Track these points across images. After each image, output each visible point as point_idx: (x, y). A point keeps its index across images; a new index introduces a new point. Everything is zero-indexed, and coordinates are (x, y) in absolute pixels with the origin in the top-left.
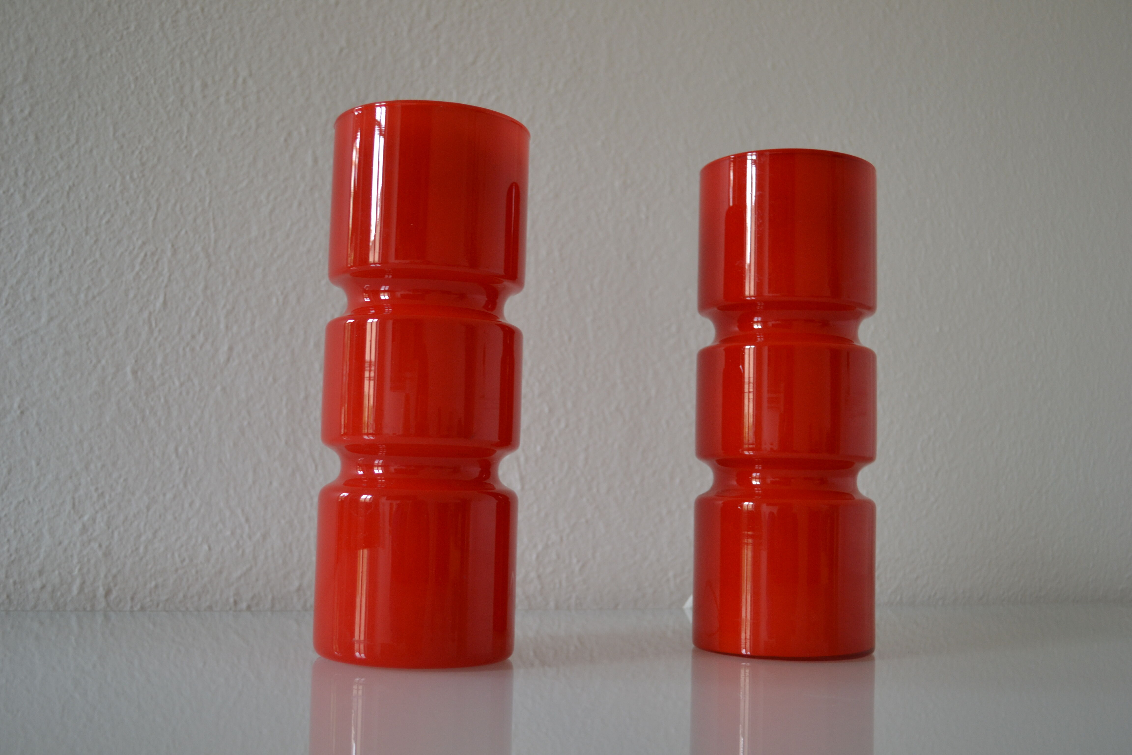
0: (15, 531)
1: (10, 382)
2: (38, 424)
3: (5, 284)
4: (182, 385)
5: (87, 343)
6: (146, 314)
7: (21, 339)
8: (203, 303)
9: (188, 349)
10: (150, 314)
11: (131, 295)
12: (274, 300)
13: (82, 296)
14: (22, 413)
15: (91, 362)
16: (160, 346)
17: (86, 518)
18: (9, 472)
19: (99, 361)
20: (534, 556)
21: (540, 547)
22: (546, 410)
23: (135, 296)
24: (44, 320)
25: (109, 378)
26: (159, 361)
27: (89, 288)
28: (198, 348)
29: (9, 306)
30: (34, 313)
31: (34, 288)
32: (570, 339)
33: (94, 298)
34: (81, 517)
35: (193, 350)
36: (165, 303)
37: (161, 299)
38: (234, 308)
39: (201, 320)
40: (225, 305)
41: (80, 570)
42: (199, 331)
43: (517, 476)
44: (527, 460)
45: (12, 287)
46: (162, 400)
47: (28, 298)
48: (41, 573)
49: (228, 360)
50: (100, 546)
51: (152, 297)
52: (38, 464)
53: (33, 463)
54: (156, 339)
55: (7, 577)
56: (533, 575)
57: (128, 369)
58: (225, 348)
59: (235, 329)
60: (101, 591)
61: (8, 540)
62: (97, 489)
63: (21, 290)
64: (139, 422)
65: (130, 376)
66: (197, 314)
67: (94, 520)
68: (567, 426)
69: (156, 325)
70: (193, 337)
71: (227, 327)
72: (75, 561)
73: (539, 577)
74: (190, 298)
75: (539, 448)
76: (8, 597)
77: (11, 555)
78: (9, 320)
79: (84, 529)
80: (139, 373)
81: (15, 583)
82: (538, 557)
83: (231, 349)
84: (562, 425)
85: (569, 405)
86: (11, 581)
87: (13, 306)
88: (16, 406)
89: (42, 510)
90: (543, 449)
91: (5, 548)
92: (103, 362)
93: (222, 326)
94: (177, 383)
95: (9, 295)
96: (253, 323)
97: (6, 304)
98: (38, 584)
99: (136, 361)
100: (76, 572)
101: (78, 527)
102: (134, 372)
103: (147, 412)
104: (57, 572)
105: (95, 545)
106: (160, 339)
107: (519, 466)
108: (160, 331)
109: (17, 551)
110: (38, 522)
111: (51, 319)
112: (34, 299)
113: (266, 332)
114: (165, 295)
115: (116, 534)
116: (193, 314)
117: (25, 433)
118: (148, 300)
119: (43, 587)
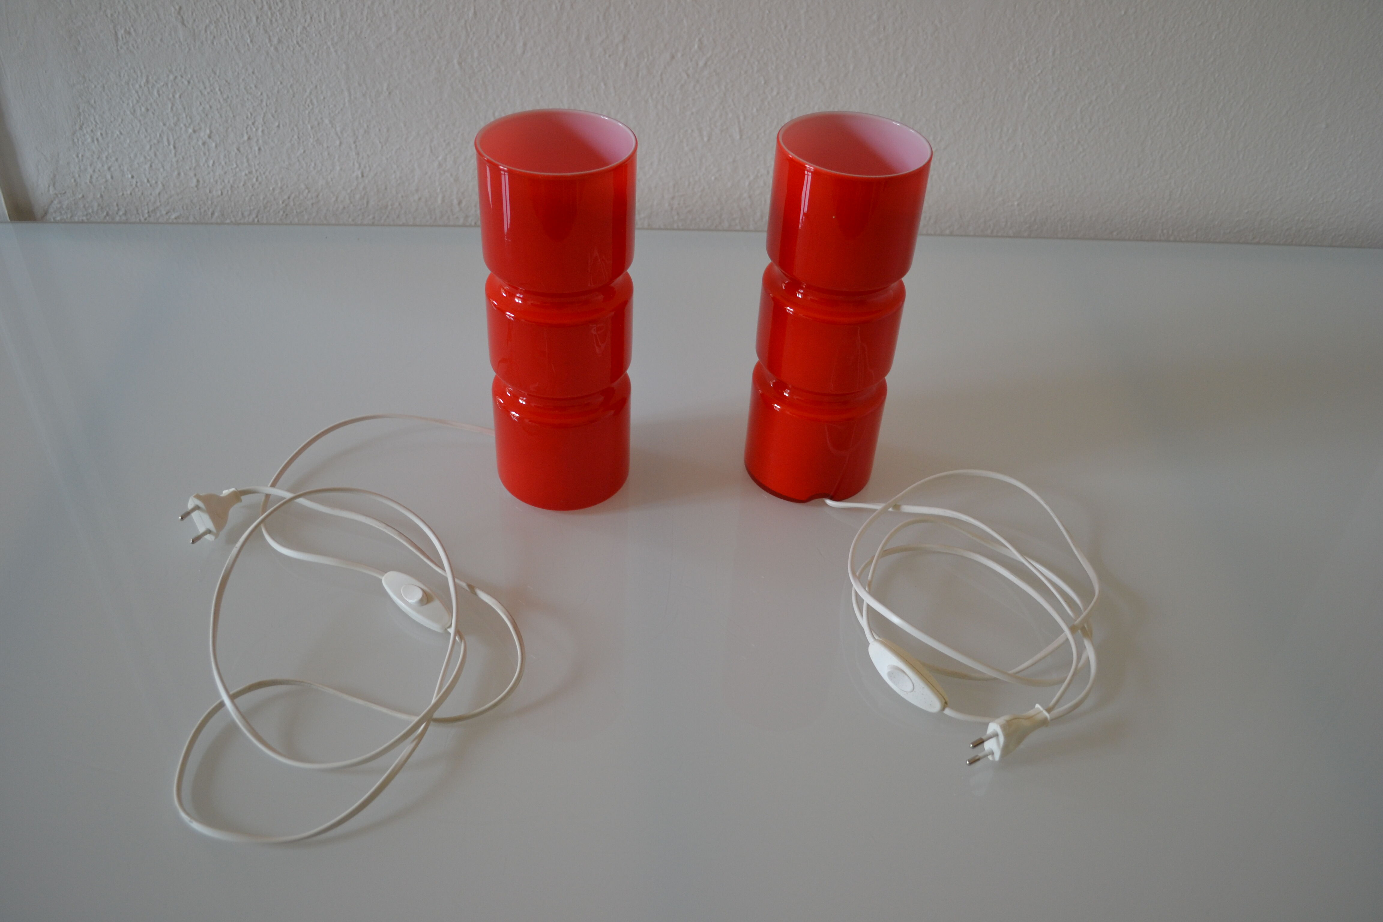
0: (398, 167)
1: (379, 73)
2: (401, 100)
3: (364, 6)
4: (493, 71)
5: (425, 45)
6: (462, 22)
7: (381, 44)
8: (502, 12)
9: (495, 46)
10: (466, 21)
11: (451, 9)
12: (554, 7)
13: (417, 11)
14: (390, 93)
15: (430, 57)
16: (475, 44)
17: (440, 158)
18: (388, 130)
19: (435, 57)
20: (747, 184)
21: (752, 178)
22: (763, 82)
23: (454, 9)
24: (394, 30)
25: (443, 68)
26: (476, 55)
27: (421, 5)
28: (501, 45)
29: (369, 21)
30: (386, 25)
31: (384, 7)
32: (786, 27)
33: (425, 12)
34: (437, 158)
35: (498, 46)
36: (475, 13)
37: (472, 10)
38: (525, 14)
39: (502, 24)
40: (518, 13)
41: (441, 189)
42: (501, 33)
43: (737, 129)
44: (745, 118)
45: (369, 7)
46: (481, 82)
47: (381, 14)
48: (417, 191)
49: (524, 52)
50: (451, 175)
51: (466, 9)
52: (405, 125)
53: (402, 125)
54: (472, 40)
55: (397, 193)
56: (745, 195)
57: (455, 61)
58: (521, 44)
59: (527, 29)
60: (455, 202)
61: (394, 172)
62: (444, 141)
63: (375, 8)
64: (467, 97)
65: (457, 67)
66: (499, 20)
67: (445, 159)
68: (778, 93)
69: (471, 30)
70: (498, 37)
71: (521, 29)
72: (437, 184)
73: (750, 197)
74: (492, 9)
75: (755, 110)
76: (400, 204)
77: (397, 180)
78: (371, 31)
79: (440, 165)
80: (463, 64)
81: (402, 197)
82: (750, 184)
83: (525, 44)
84: (775, 93)
85: (781, 77)
86: (400, 195)
87: (372, 21)
88: (385, 88)
89: (412, 154)
90: (757, 110)
91: (393, 176)
92: (438, 58)
93: (517, 28)
94: (490, 70)
95: (368, 13)
96: (539, 25)
97: (367, 20)
98: (416, 197)
99: (460, 56)
100: (438, 190)
101: (436, 164)
102: (460, 64)
103: (472, 90)
104: (427, 191)
105: (448, 175)
106: (474, 39)
107: (739, 122)
108: (474, 33)
109: (400, 178)
110: (410, 161)
111: (398, 29)
112: (385, 15)
113: (550, 31)
114: (475, 7)
115: (460, 168)
116: (496, 20)
117: (394, 107)
118: (463, 12)
119: (420, 199)
